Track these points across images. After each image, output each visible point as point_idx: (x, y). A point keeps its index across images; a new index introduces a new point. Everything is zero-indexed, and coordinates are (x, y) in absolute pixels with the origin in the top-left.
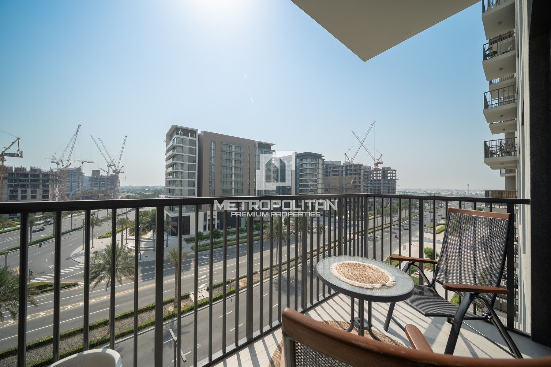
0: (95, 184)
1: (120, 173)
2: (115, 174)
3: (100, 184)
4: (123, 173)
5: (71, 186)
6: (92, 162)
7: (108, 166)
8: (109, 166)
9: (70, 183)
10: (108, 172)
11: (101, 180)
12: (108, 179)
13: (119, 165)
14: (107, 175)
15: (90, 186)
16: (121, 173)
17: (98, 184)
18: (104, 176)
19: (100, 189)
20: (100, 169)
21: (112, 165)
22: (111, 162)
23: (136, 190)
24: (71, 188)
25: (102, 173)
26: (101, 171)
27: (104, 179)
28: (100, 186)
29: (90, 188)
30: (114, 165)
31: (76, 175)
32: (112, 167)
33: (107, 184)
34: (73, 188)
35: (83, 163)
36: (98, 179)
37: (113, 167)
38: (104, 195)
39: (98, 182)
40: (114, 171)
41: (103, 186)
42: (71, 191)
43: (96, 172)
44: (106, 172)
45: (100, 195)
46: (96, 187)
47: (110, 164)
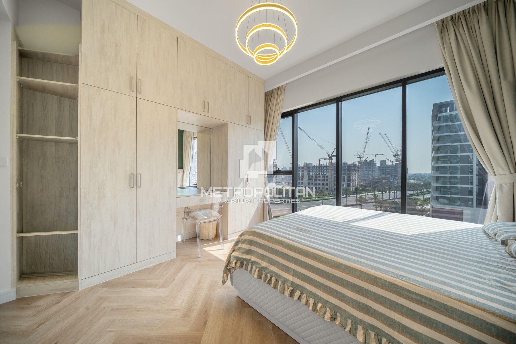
0: (382, 172)
2: (398, 162)
3: (386, 171)
5: (368, 173)
6: (382, 154)
7: (393, 156)
8: (394, 156)
9: (367, 172)
10: (392, 162)
12: (392, 167)
14: (391, 164)
15: (379, 173)
17: (385, 172)
19: (386, 176)
22: (395, 152)
24: (368, 175)
25: (388, 163)
26: (387, 161)
27: (389, 168)
28: (386, 174)
29: (379, 175)
31: (370, 166)
33: (392, 172)
34: (369, 175)
35: (375, 155)
37: (397, 157)
41: (388, 174)
42: (368, 177)
43: (383, 162)
44: (391, 162)
45: (384, 181)
46: (383, 174)
47: (395, 154)
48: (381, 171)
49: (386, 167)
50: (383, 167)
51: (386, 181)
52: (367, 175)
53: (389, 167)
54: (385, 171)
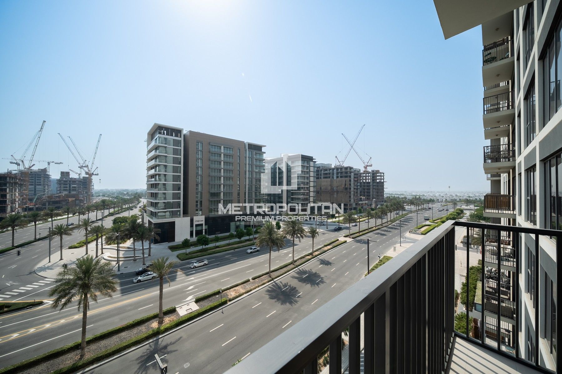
0: (64, 187)
1: (94, 175)
2: (87, 176)
3: (70, 187)
4: (98, 175)
5: (35, 189)
6: (61, 163)
7: (79, 167)
8: (81, 167)
9: (33, 186)
10: (79, 174)
12: (79, 181)
13: (92, 166)
14: (78, 177)
15: (59, 189)
16: (96, 175)
18: (75, 178)
19: (70, 192)
20: (70, 171)
21: (85, 167)
22: (83, 162)
23: (113, 194)
24: (35, 192)
25: (73, 176)
26: (71, 173)
28: (70, 189)
29: (58, 192)
30: (87, 166)
31: (40, 178)
32: (84, 168)
33: (79, 188)
34: (37, 192)
35: (49, 163)
36: (68, 182)
37: (86, 169)
38: (75, 200)
40: (87, 173)
41: (73, 190)
42: (35, 195)
43: (65, 174)
45: (70, 199)
46: (65, 190)
47: (81, 165)
48: (62, 186)
49: (70, 181)
50: (66, 181)
51: (74, 199)
52: (33, 192)
53: (74, 181)
54: (68, 186)
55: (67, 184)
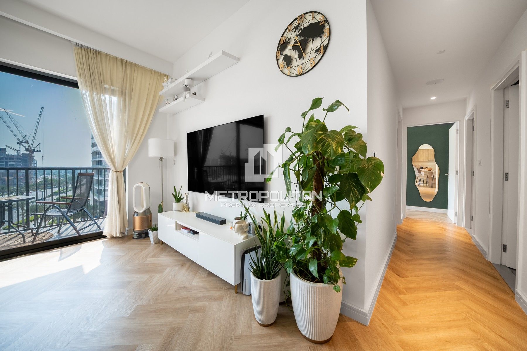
1: (35, 151)
2: (28, 153)
4: (40, 151)
7: (18, 143)
8: (20, 143)
10: (18, 151)
11: (8, 160)
12: (18, 159)
13: (33, 142)
14: (16, 154)
16: (38, 151)
18: (12, 155)
20: (5, 147)
21: (24, 143)
22: (22, 138)
26: (7, 149)
27: (13, 159)
30: (27, 142)
32: (24, 144)
36: (4, 159)
37: (25, 145)
38: (13, 179)
39: (4, 162)
40: (27, 150)
44: (16, 151)
47: (20, 140)
49: (6, 159)
50: (2, 159)
55: (3, 162)
